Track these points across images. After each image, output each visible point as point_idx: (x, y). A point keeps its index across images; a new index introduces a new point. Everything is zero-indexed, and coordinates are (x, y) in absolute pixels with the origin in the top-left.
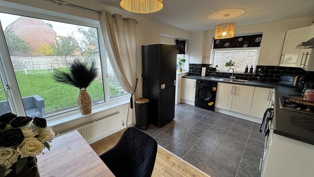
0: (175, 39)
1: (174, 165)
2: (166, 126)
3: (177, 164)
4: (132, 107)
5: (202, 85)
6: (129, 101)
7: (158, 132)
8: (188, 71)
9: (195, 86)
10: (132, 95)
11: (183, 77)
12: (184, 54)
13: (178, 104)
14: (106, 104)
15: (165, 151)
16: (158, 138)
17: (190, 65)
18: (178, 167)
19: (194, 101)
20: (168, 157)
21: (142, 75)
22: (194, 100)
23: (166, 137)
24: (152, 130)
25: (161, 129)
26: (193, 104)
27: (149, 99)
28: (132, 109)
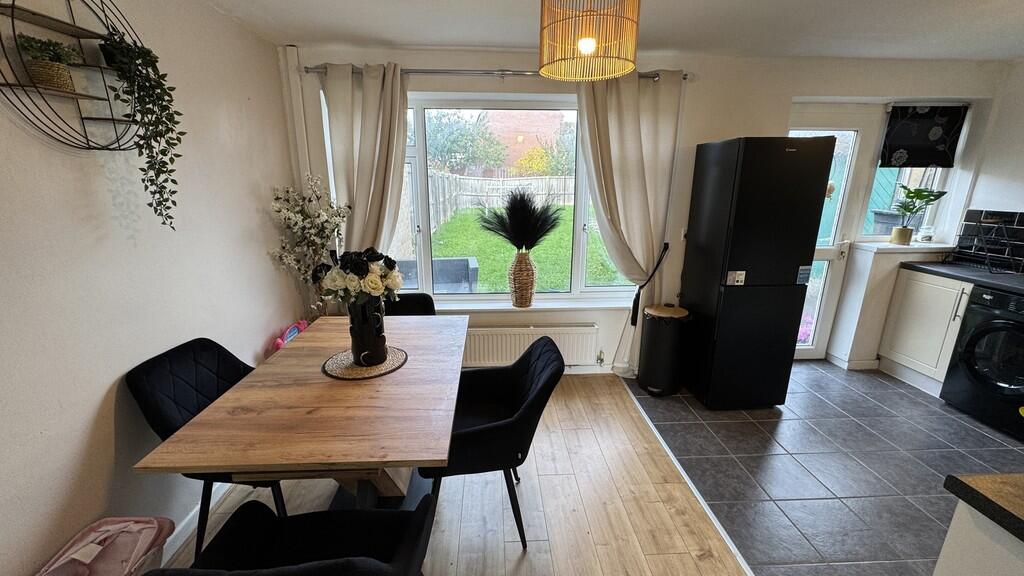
0: (887, 105)
1: (670, 500)
2: (730, 413)
3: (681, 503)
4: (634, 322)
5: (997, 312)
6: (631, 305)
7: (691, 417)
8: (952, 242)
9: (961, 312)
10: (641, 287)
11: (904, 266)
12: (950, 165)
13: (849, 370)
14: (571, 297)
15: (670, 463)
16: (678, 428)
17: (971, 215)
18: (677, 510)
19: (943, 381)
20: (669, 479)
21: (685, 236)
22: (941, 374)
23: (705, 437)
24: (678, 405)
25: (707, 413)
26: (935, 391)
27: (687, 309)
28: (633, 327)
